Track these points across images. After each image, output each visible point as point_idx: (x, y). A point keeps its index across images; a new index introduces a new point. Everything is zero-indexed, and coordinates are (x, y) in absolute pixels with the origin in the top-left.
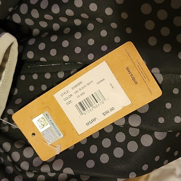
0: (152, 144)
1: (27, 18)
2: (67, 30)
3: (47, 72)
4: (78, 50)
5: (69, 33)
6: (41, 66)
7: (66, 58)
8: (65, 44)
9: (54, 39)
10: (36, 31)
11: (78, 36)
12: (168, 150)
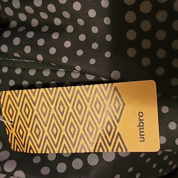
0: (114, 160)
1: (7, 7)
2: (45, 29)
3: (18, 67)
4: (53, 51)
5: (47, 32)
6: (14, 60)
7: (40, 58)
8: (41, 42)
9: (30, 35)
10: (13, 24)
11: (55, 36)
12: (131, 170)
